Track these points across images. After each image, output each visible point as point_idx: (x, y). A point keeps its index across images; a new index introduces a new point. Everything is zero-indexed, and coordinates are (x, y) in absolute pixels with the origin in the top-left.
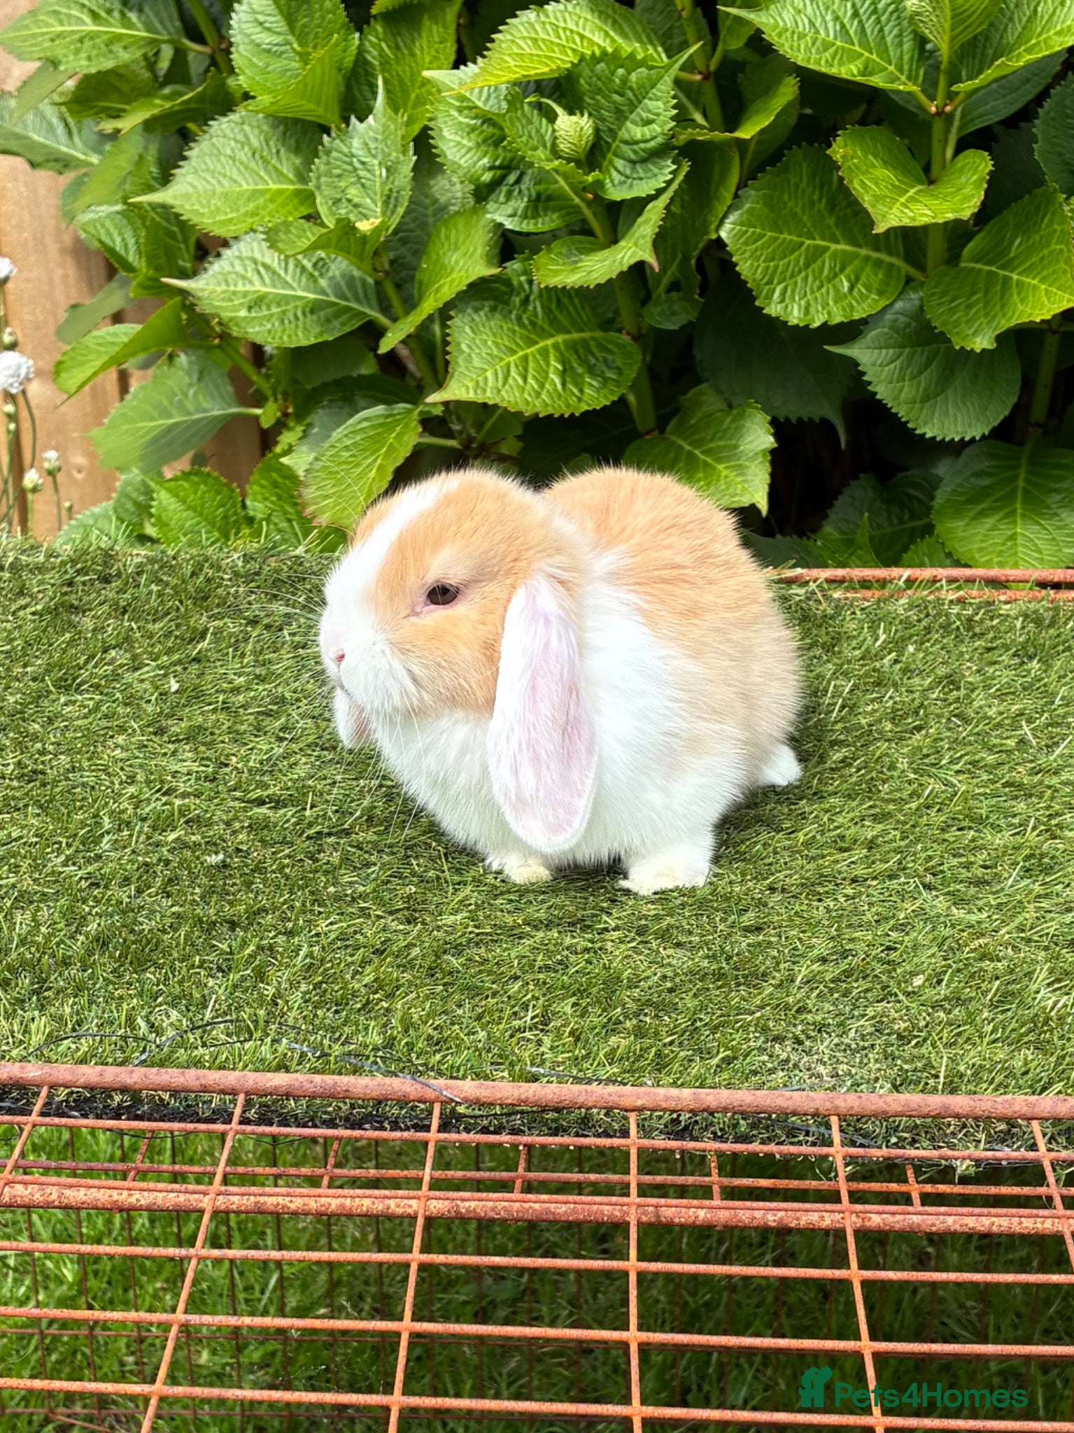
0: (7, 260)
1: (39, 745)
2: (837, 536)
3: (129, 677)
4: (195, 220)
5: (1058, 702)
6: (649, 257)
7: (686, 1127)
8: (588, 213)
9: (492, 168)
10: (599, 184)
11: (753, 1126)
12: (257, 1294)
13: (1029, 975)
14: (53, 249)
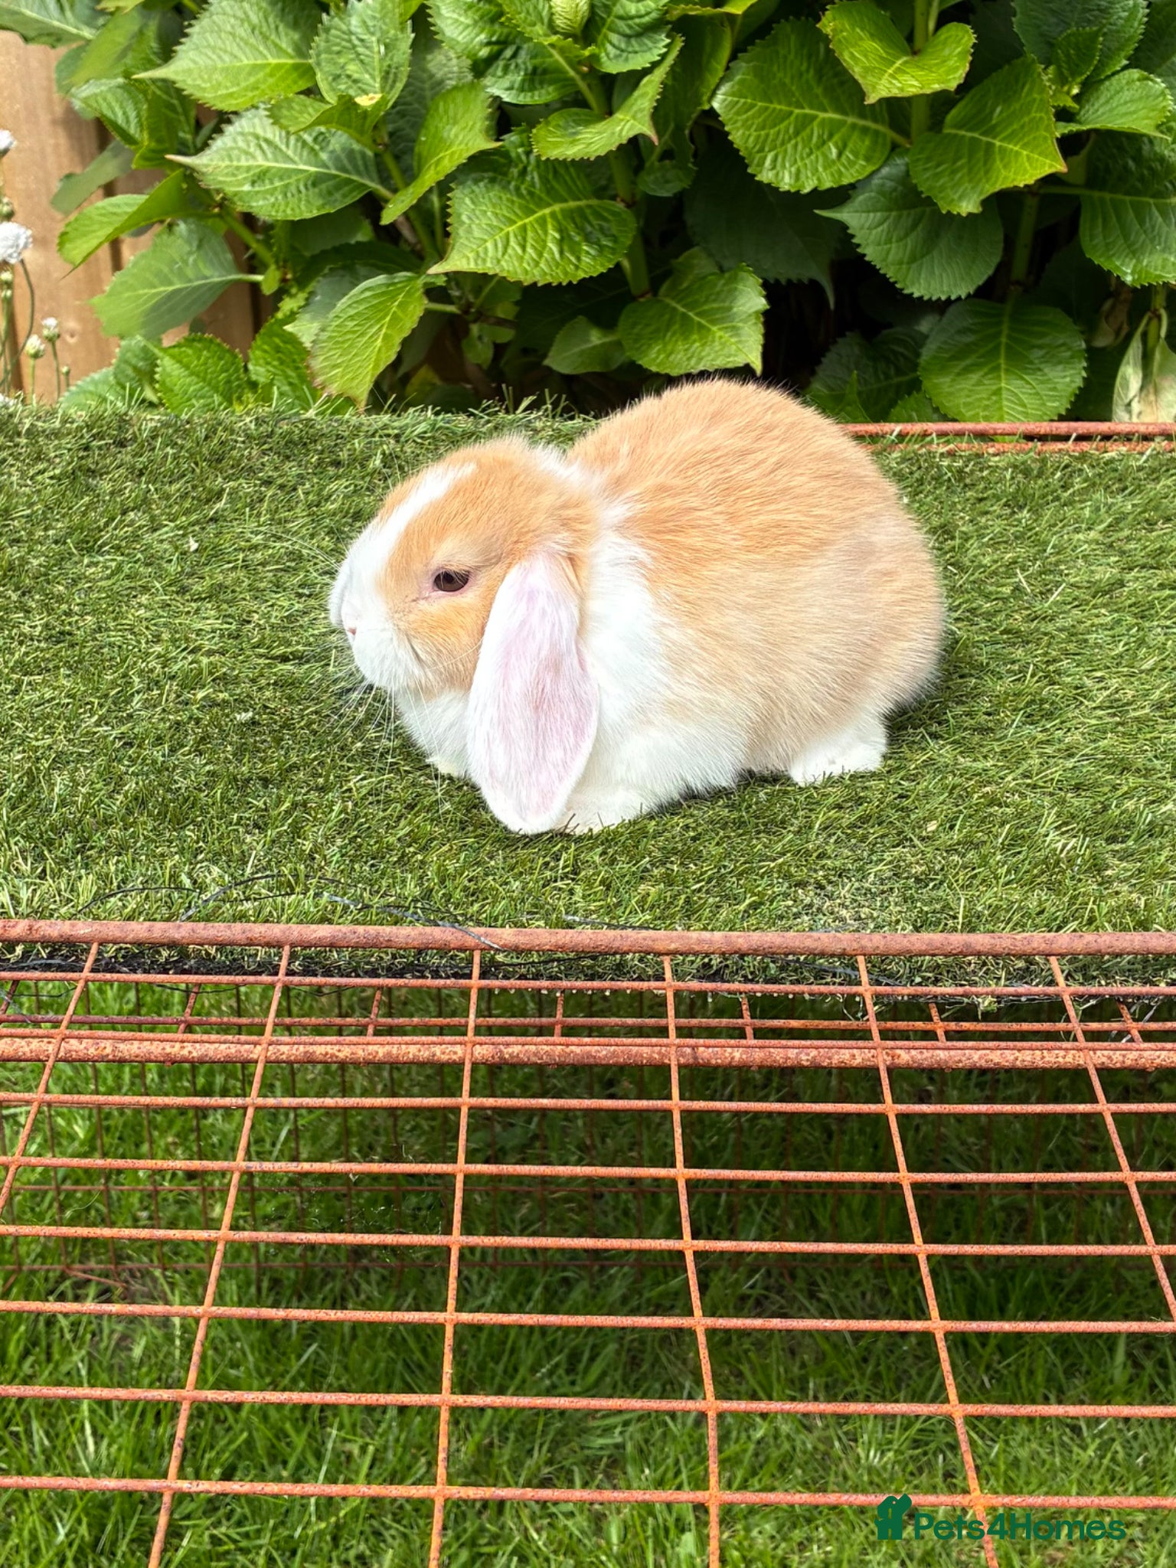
0: (6, 133)
1: (64, 607)
2: (825, 391)
3: (148, 538)
4: (197, 94)
5: (1049, 550)
6: (647, 129)
7: (717, 972)
8: (582, 85)
9: (489, 43)
10: (595, 58)
11: (782, 969)
12: (268, 1146)
13: (1038, 818)
14: (44, 118)
